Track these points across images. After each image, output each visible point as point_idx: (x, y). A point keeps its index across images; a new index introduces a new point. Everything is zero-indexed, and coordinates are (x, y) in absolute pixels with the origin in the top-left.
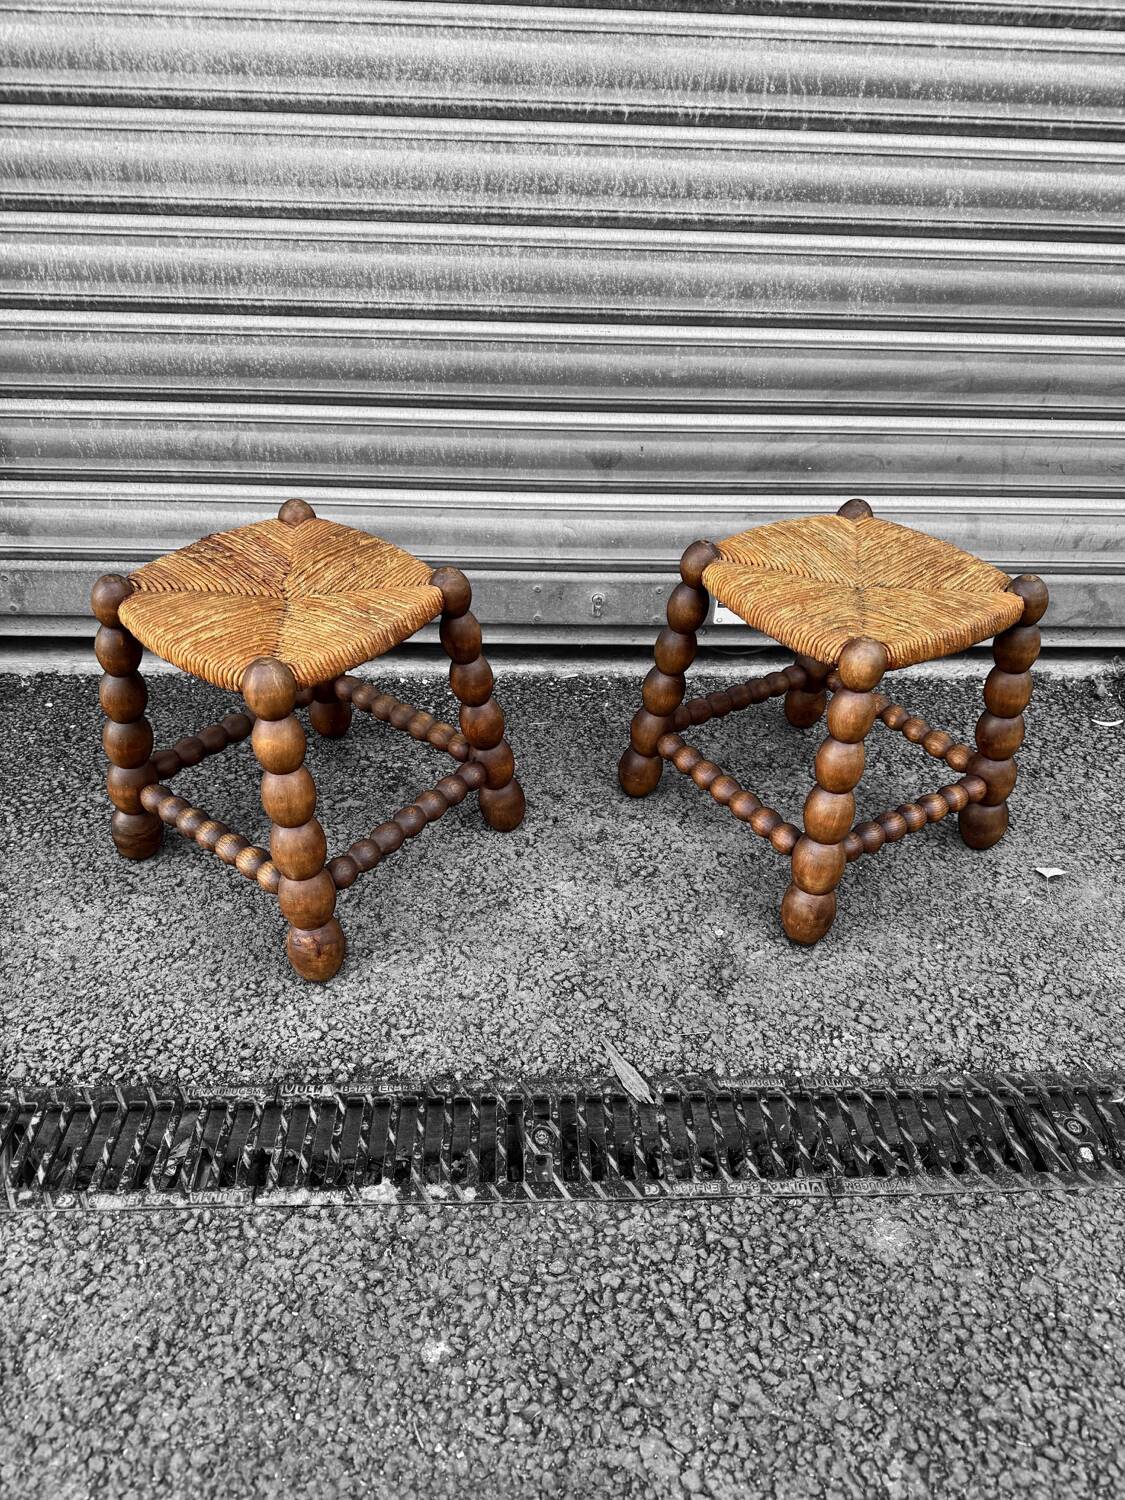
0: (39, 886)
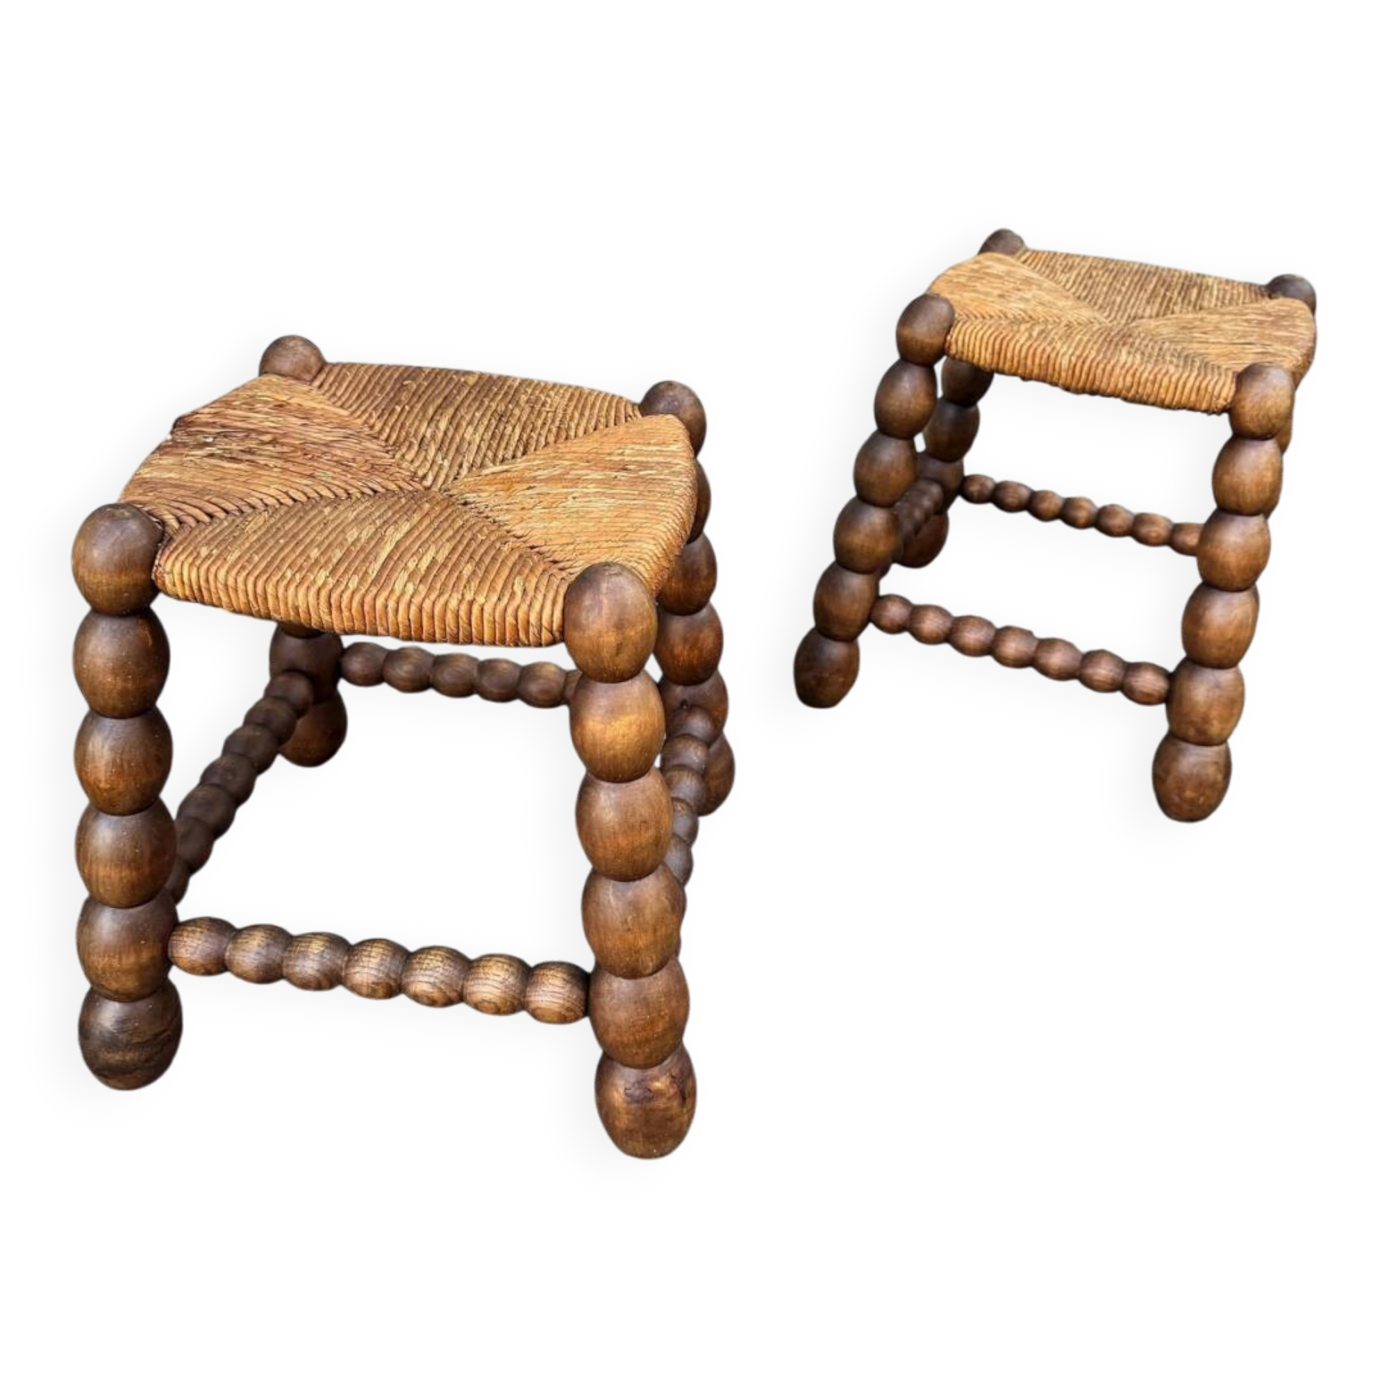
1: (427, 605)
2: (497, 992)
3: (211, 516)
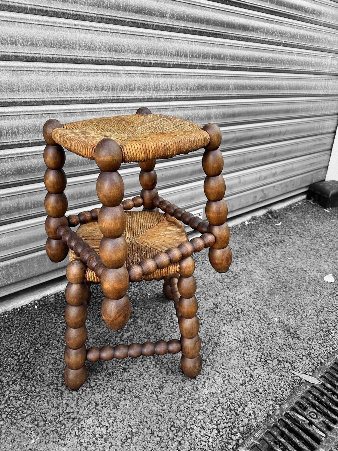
0: (30, 447)
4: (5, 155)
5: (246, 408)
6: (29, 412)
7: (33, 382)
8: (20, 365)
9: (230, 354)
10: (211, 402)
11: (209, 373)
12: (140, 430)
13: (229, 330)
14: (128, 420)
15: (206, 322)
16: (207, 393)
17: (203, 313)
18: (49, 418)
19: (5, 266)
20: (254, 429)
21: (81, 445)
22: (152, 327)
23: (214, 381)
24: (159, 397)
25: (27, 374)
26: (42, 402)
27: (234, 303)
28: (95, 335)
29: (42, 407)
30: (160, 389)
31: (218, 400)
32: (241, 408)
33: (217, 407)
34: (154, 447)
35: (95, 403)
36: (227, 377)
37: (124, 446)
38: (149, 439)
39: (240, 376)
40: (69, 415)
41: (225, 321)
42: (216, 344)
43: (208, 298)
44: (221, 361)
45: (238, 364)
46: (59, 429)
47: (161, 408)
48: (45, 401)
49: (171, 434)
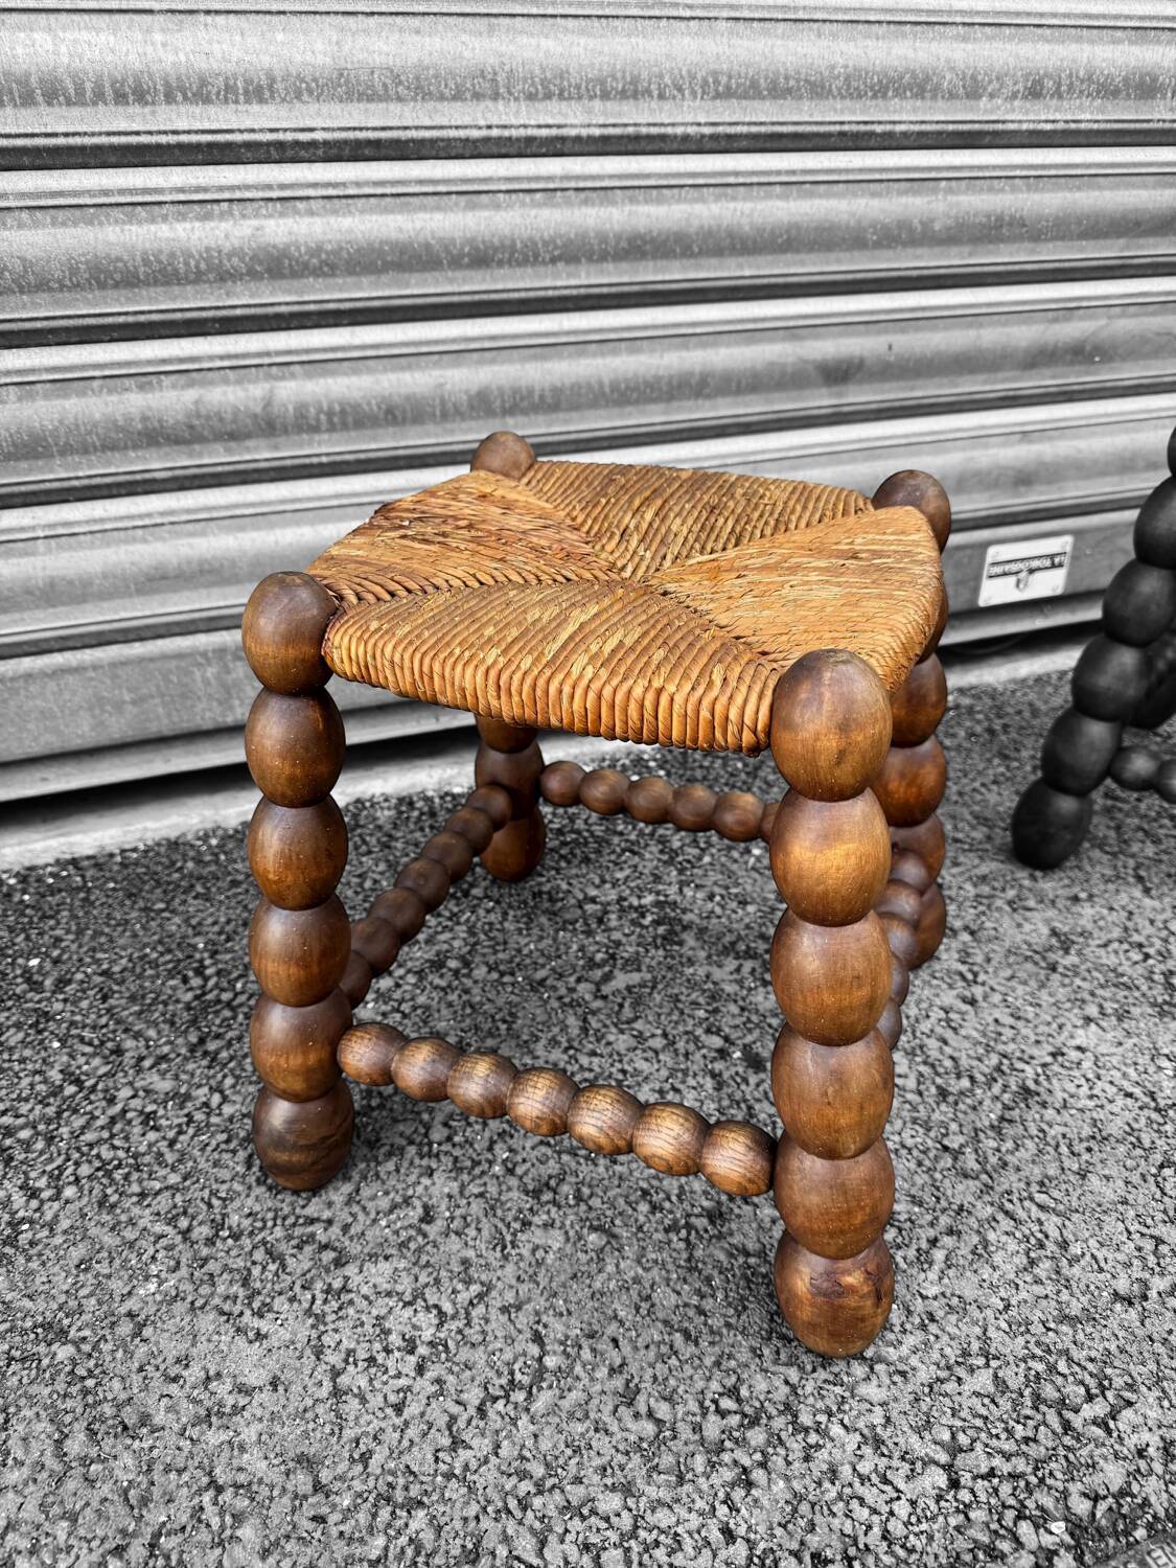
0: (132, 1304)
1: (608, 692)
2: (670, 1149)
3: (392, 594)
4: (221, 189)
5: (1127, 1414)
6: (174, 1179)
7: (225, 1076)
8: (201, 1008)
9: (1089, 1150)
10: (945, 1338)
11: (961, 1208)
12: (578, 1369)
13: (1103, 1049)
14: (537, 1313)
15: (996, 998)
16: (932, 1291)
17: (988, 960)
18: (234, 1219)
19: (214, 651)
20: (1150, 1527)
21: (318, 1353)
22: (738, 970)
23: (981, 1253)
24: (698, 1253)
25: (212, 1046)
26: (226, 1156)
27: (1158, 944)
28: (501, 956)
29: (225, 1174)
30: (712, 1222)
31: (985, 1338)
32: (1099, 1409)
33: (972, 1370)
34: (620, 1458)
35: (426, 1208)
36: (1051, 1247)
37: (491, 1414)
38: (607, 1418)
39: (1121, 1257)
40: (310, 1229)
41: (1092, 1011)
42: (1026, 1092)
43: (1031, 903)
44: (1037, 1170)
45: (1125, 1202)
46: (256, 1271)
47: (695, 1300)
48: (242, 1155)
49: (713, 1427)
